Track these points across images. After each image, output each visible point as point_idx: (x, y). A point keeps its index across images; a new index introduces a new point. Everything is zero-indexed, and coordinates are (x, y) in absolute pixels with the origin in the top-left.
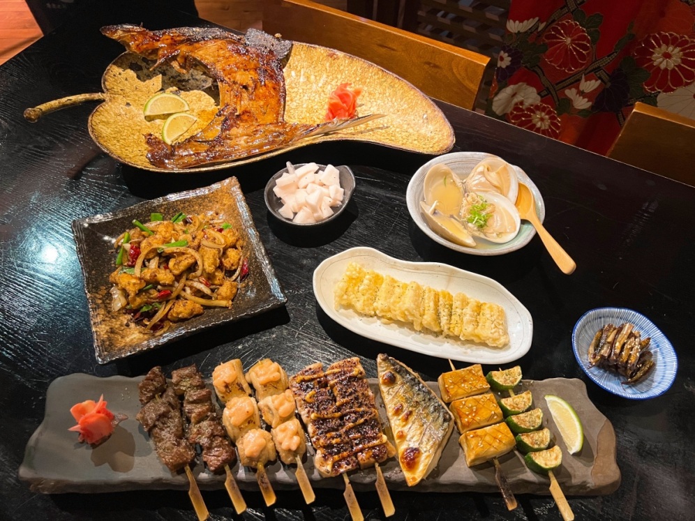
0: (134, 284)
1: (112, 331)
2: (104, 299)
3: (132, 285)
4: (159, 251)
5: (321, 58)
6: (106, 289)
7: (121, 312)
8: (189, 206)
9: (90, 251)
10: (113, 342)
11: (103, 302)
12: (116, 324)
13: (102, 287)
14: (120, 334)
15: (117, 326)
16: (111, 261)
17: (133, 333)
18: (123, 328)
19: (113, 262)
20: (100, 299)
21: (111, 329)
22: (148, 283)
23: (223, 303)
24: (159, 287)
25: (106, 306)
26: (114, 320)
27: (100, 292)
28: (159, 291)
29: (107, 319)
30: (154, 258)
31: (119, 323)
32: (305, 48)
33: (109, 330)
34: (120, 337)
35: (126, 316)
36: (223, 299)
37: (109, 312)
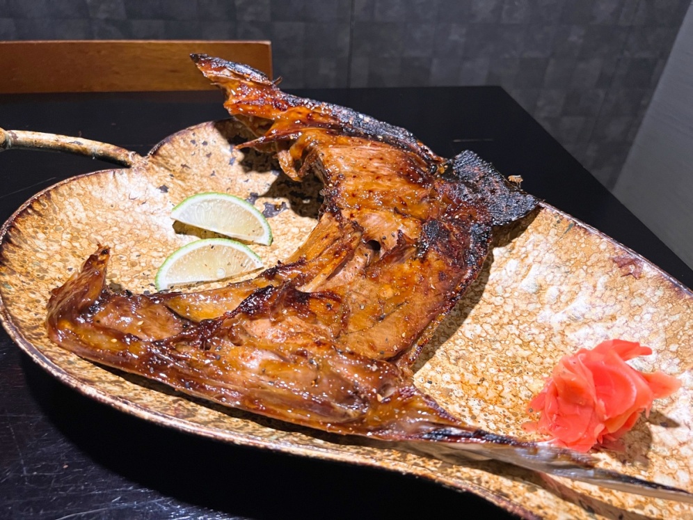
5: (593, 259)
32: (564, 225)
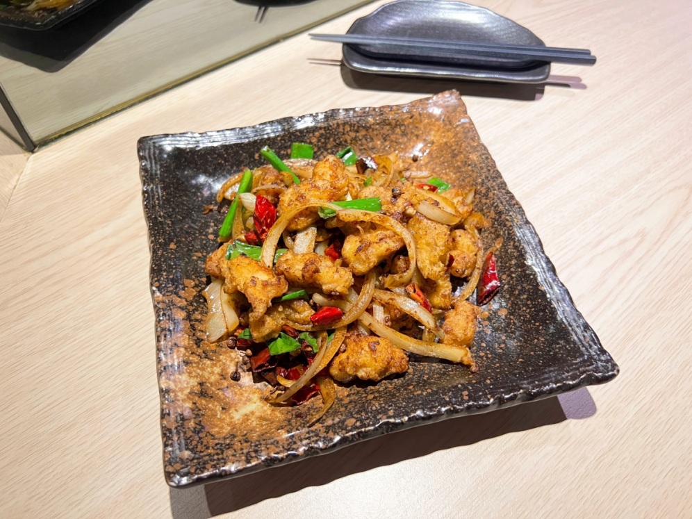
0: (265, 284)
1: (203, 392)
2: (191, 308)
3: (259, 287)
4: (322, 215)
6: (196, 286)
7: (224, 343)
8: (365, 136)
9: (168, 201)
10: (204, 421)
11: (188, 318)
12: (211, 372)
13: (187, 282)
14: (219, 400)
15: (213, 379)
16: (208, 227)
17: (249, 400)
18: (225, 383)
19: (211, 230)
20: (182, 308)
21: (201, 384)
22: (293, 284)
23: (456, 353)
24: (318, 298)
25: (192, 327)
26: (208, 362)
27: (182, 293)
28: (315, 307)
29: (195, 359)
30: (305, 228)
31: (217, 370)
33: (197, 389)
34: (219, 408)
35: (233, 355)
36: (457, 342)
37: (198, 342)
